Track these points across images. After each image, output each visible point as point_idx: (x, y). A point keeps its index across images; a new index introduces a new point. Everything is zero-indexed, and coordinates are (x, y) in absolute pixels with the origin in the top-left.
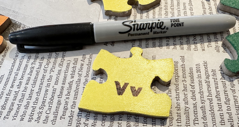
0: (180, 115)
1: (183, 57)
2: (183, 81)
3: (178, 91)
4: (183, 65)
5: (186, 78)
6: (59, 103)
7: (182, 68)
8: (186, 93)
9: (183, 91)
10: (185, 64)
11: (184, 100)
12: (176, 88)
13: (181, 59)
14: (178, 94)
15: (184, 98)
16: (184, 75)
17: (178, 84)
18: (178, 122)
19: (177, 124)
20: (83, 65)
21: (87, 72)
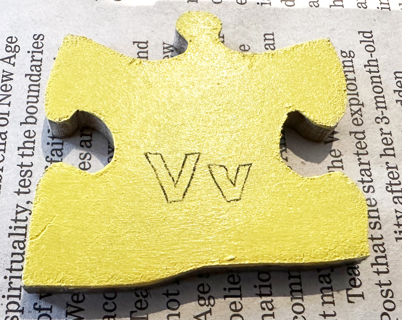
0: (382, 245)
1: (369, 35)
2: (378, 120)
3: (364, 159)
4: (371, 63)
5: (385, 108)
7: (370, 72)
8: (392, 162)
9: (381, 155)
10: (376, 60)
11: (389, 189)
12: (359, 145)
13: (361, 42)
14: (367, 167)
15: (388, 180)
16: (378, 99)
17: (363, 133)
18: (378, 273)
19: (377, 278)
20: (12, 79)
21: (30, 104)
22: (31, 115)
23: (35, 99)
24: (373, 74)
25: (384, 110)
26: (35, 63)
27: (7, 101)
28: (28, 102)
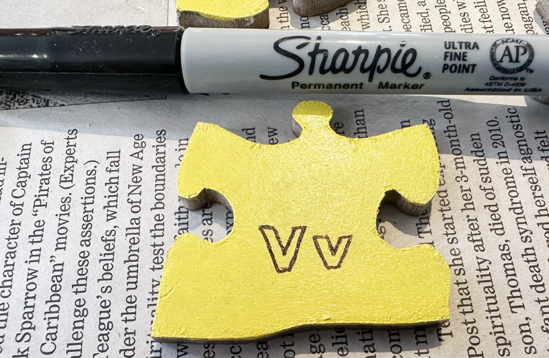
0: (467, 288)
1: (447, 104)
2: (458, 179)
3: (448, 214)
4: (450, 129)
5: (464, 167)
6: (81, 311)
7: (449, 137)
8: (472, 214)
9: (462, 210)
10: (454, 126)
11: (471, 239)
12: (442, 203)
13: (440, 110)
14: (450, 221)
15: (469, 232)
16: (458, 161)
17: (446, 191)
18: (464, 313)
19: (462, 318)
20: (141, 172)
21: (158, 192)
22: (159, 201)
23: (161, 187)
24: (452, 139)
25: (463, 170)
26: (159, 155)
27: (138, 191)
28: (156, 190)
